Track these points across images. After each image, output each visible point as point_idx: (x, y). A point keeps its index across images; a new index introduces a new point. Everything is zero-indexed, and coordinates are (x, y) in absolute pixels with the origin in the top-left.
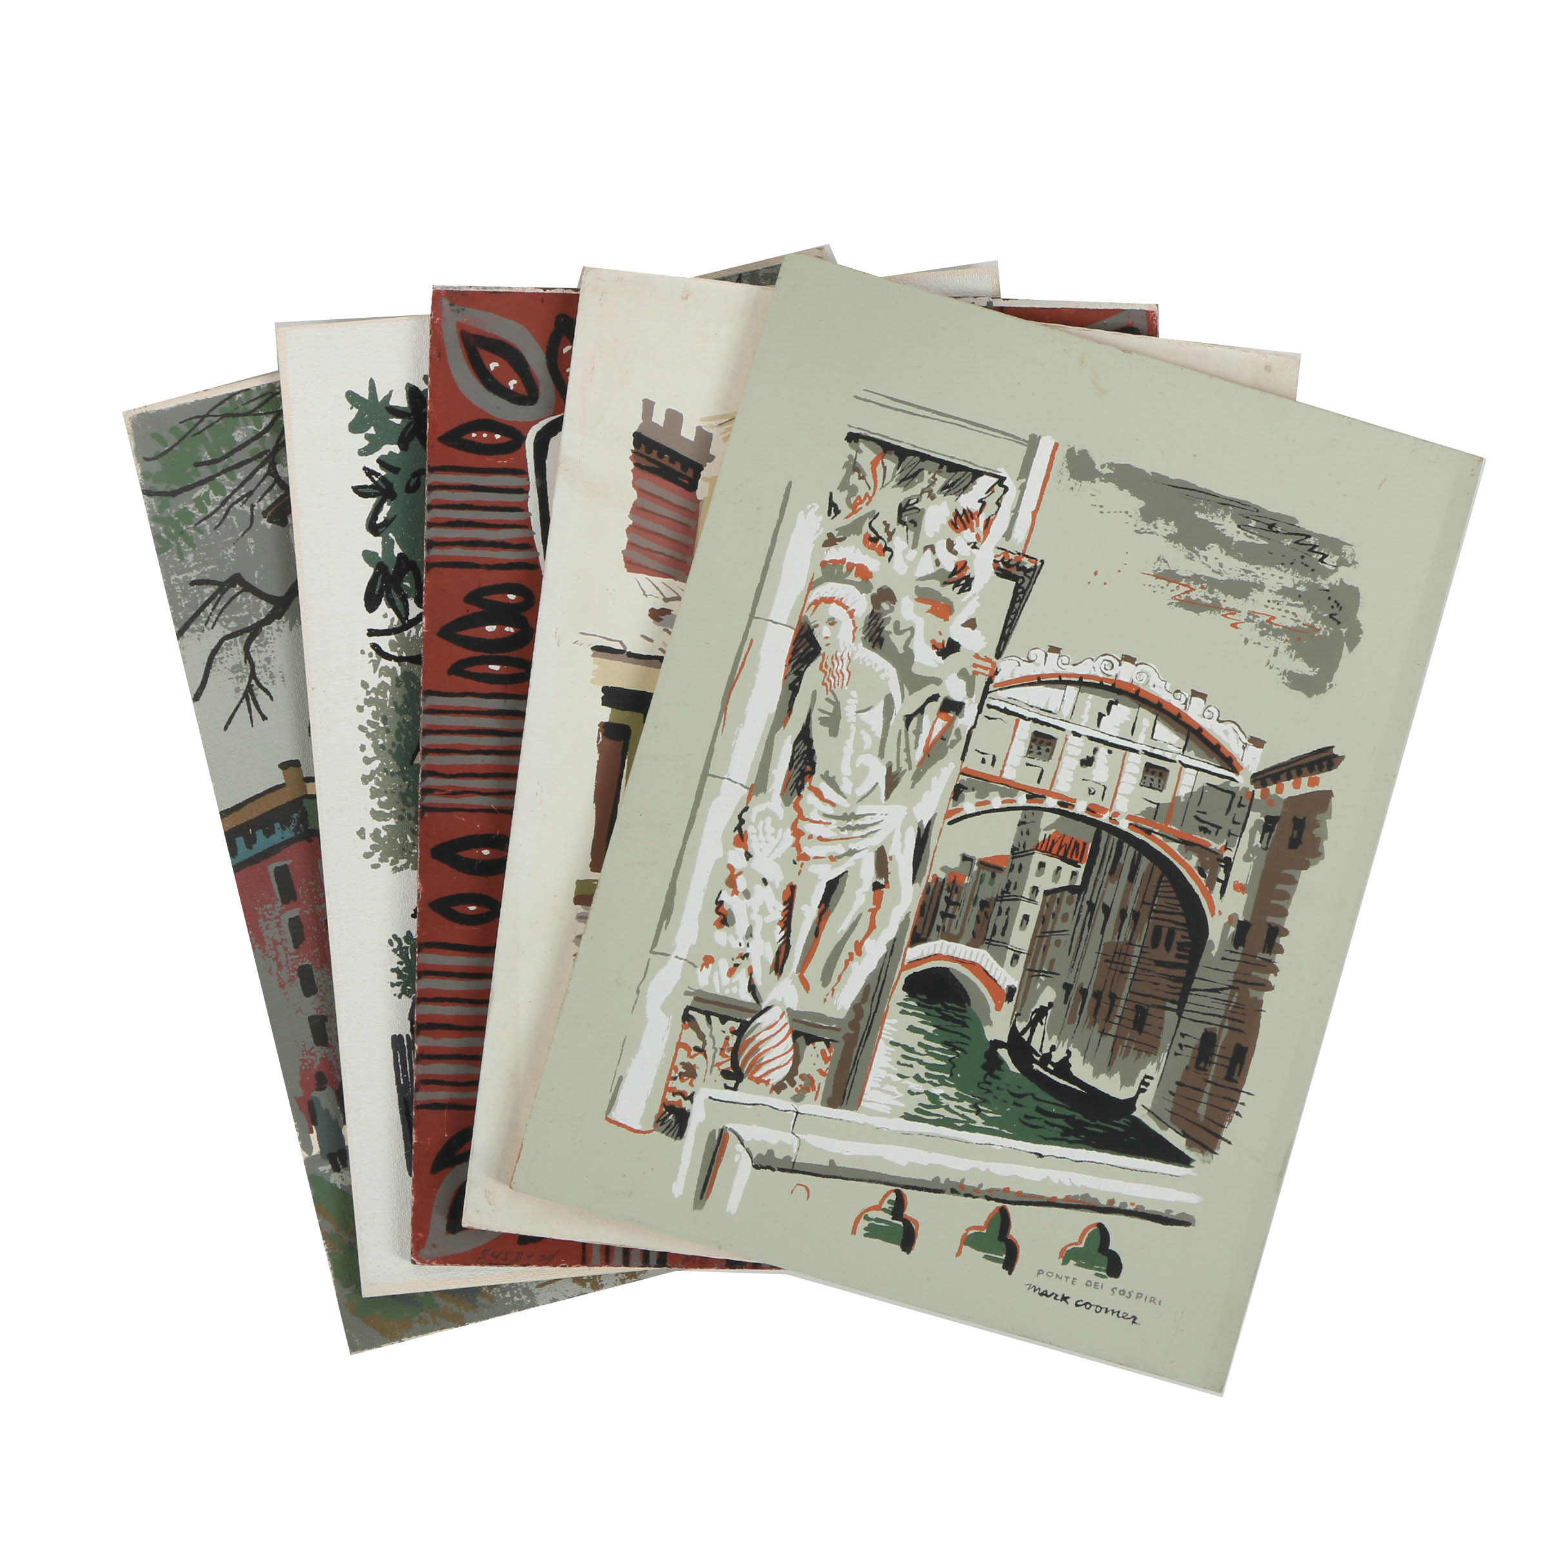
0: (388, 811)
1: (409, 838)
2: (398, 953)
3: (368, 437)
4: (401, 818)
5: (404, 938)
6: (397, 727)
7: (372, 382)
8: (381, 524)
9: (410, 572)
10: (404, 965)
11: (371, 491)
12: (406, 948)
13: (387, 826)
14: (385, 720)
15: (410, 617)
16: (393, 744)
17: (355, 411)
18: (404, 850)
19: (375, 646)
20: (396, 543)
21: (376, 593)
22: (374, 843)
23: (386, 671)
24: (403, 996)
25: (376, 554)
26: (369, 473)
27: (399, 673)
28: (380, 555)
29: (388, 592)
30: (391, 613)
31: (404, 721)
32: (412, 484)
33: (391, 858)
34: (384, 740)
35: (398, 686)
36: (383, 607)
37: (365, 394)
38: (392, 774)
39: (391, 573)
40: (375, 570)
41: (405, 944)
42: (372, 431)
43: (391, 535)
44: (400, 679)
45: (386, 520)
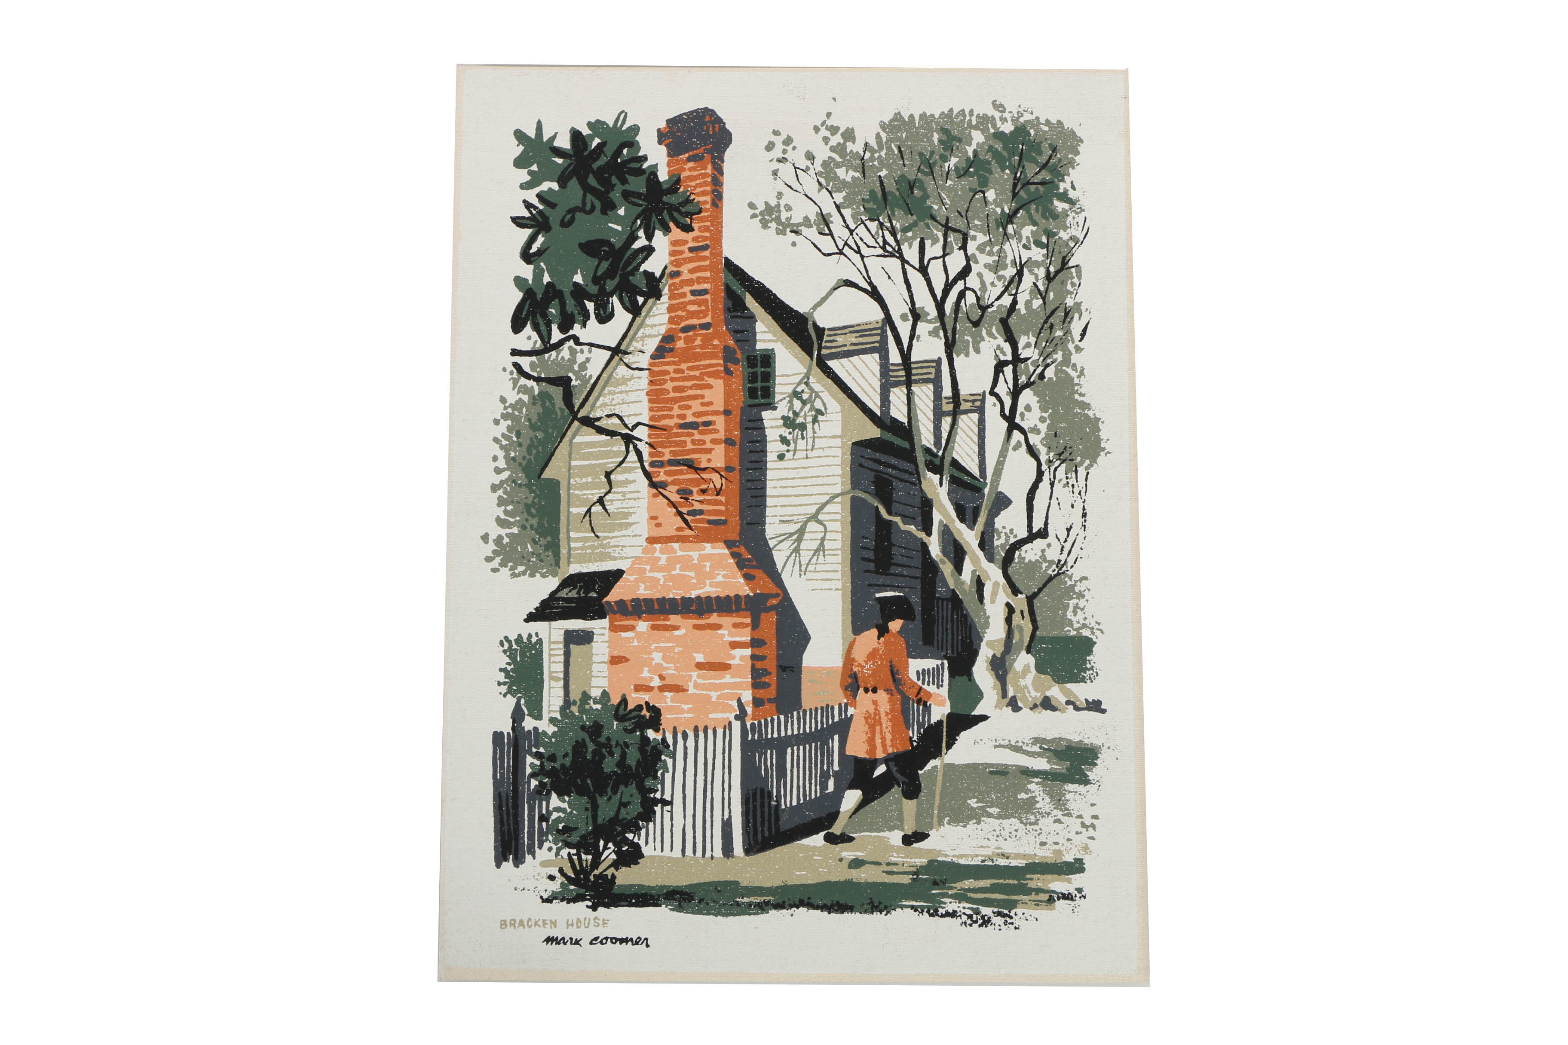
0: (512, 520)
1: (529, 546)
2: (508, 654)
3: (530, 173)
4: (524, 527)
5: (515, 640)
6: (529, 442)
7: (539, 123)
8: (534, 253)
9: (557, 300)
10: (512, 666)
11: (529, 222)
12: (516, 650)
13: (510, 533)
14: (518, 435)
15: (552, 342)
16: (524, 458)
17: (521, 148)
18: (523, 557)
19: (516, 365)
20: (546, 272)
21: (523, 316)
22: (496, 548)
23: (524, 390)
24: (509, 696)
25: (527, 280)
26: (528, 205)
27: (536, 393)
28: (530, 282)
29: (534, 316)
30: (535, 336)
31: (536, 437)
32: (566, 220)
33: (510, 564)
34: (515, 453)
35: (534, 404)
36: (528, 330)
37: (532, 134)
38: (520, 485)
39: (539, 300)
40: (524, 295)
41: (515, 646)
42: (534, 168)
43: (542, 264)
44: (537, 398)
45: (539, 250)
